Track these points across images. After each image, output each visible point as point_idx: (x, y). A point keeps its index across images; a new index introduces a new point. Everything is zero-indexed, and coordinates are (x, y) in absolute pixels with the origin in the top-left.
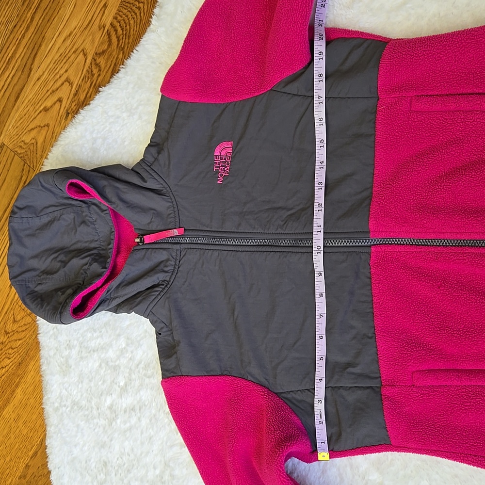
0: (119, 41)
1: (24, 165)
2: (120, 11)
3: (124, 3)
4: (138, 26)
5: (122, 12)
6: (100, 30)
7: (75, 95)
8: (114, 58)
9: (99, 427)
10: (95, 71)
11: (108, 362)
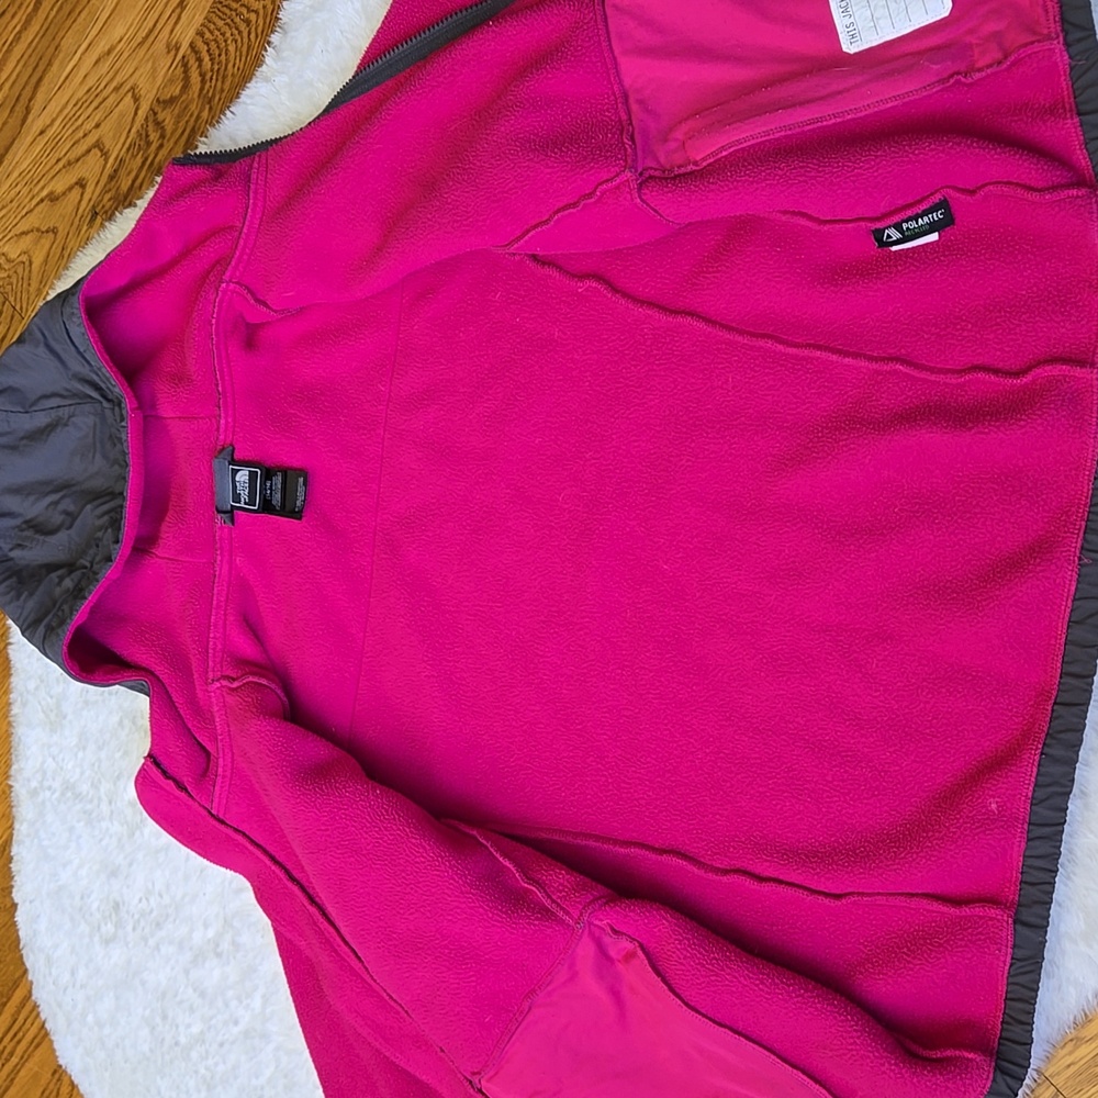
0: (203, 82)
1: (4, 303)
2: (210, 22)
3: (219, 6)
4: (243, 59)
5: (214, 24)
6: (169, 52)
7: (111, 178)
8: (191, 116)
9: (111, 837)
10: (154, 136)
11: (134, 717)
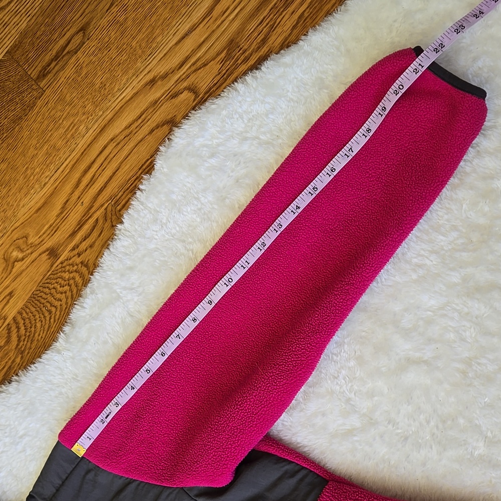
0: (19, 341)
2: (27, 308)
3: (34, 300)
4: (45, 332)
5: (29, 309)
8: (10, 359)
